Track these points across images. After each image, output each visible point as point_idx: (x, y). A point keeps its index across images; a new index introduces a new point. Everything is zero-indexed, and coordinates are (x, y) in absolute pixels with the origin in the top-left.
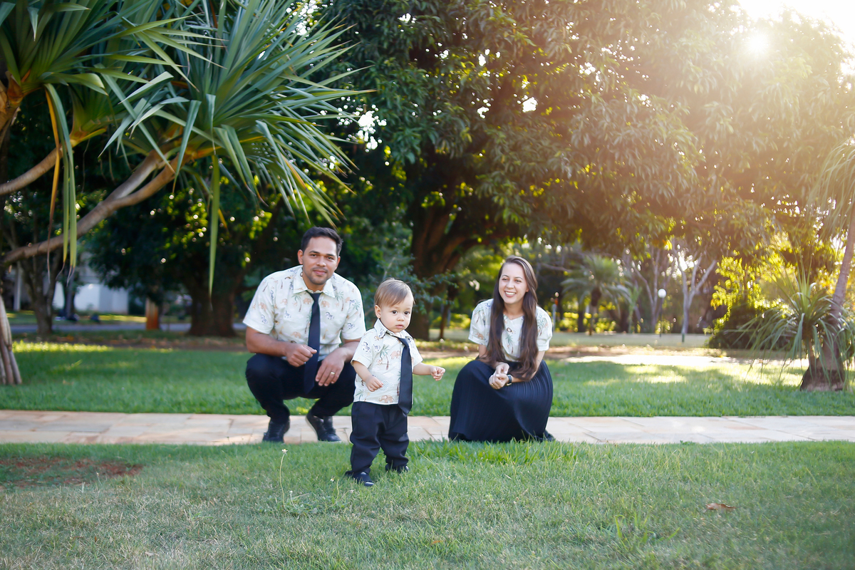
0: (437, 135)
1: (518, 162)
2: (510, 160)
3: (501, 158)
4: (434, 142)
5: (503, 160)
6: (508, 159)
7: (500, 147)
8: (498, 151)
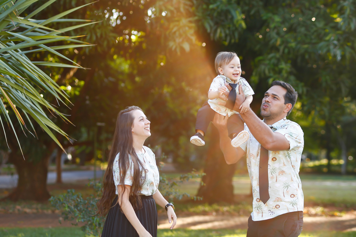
0: (212, 24)
1: (293, 45)
2: (285, 43)
3: (276, 41)
4: (209, 30)
5: (279, 42)
6: (283, 42)
7: (275, 31)
8: (274, 34)
